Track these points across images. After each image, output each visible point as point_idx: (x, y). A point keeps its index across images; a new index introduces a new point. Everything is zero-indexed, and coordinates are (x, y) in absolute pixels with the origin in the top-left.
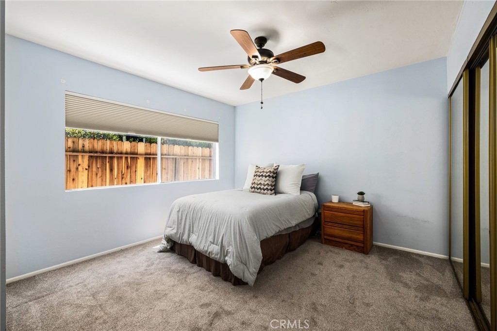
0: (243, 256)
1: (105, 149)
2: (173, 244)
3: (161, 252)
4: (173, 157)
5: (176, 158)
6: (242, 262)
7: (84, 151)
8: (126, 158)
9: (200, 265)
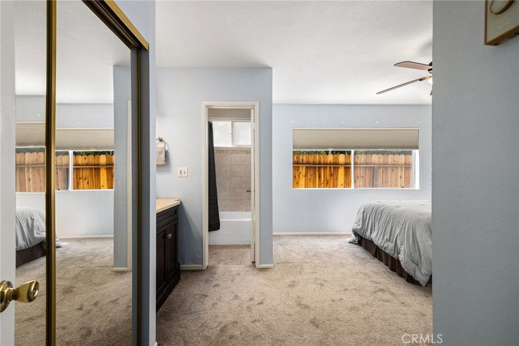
0: (415, 256)
1: (315, 161)
2: (360, 239)
3: (350, 243)
4: (371, 166)
5: (374, 167)
6: (413, 261)
7: (303, 164)
8: (330, 168)
9: (380, 259)
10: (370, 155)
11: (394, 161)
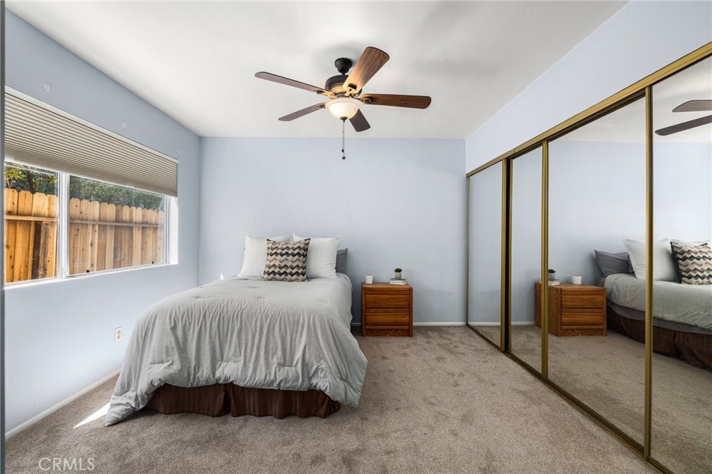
0: (342, 369)
4: (29, 219)
5: (37, 222)
6: (342, 379)
10: (29, 193)
11: (81, 213)
